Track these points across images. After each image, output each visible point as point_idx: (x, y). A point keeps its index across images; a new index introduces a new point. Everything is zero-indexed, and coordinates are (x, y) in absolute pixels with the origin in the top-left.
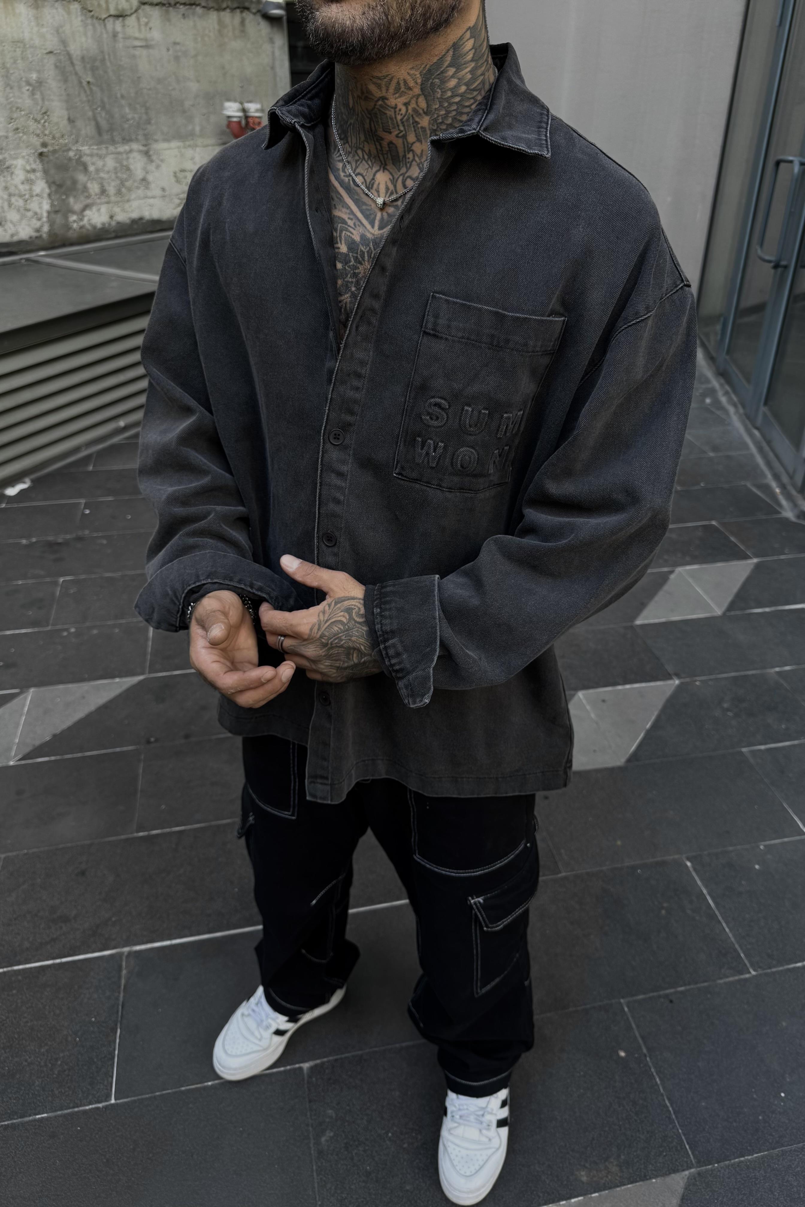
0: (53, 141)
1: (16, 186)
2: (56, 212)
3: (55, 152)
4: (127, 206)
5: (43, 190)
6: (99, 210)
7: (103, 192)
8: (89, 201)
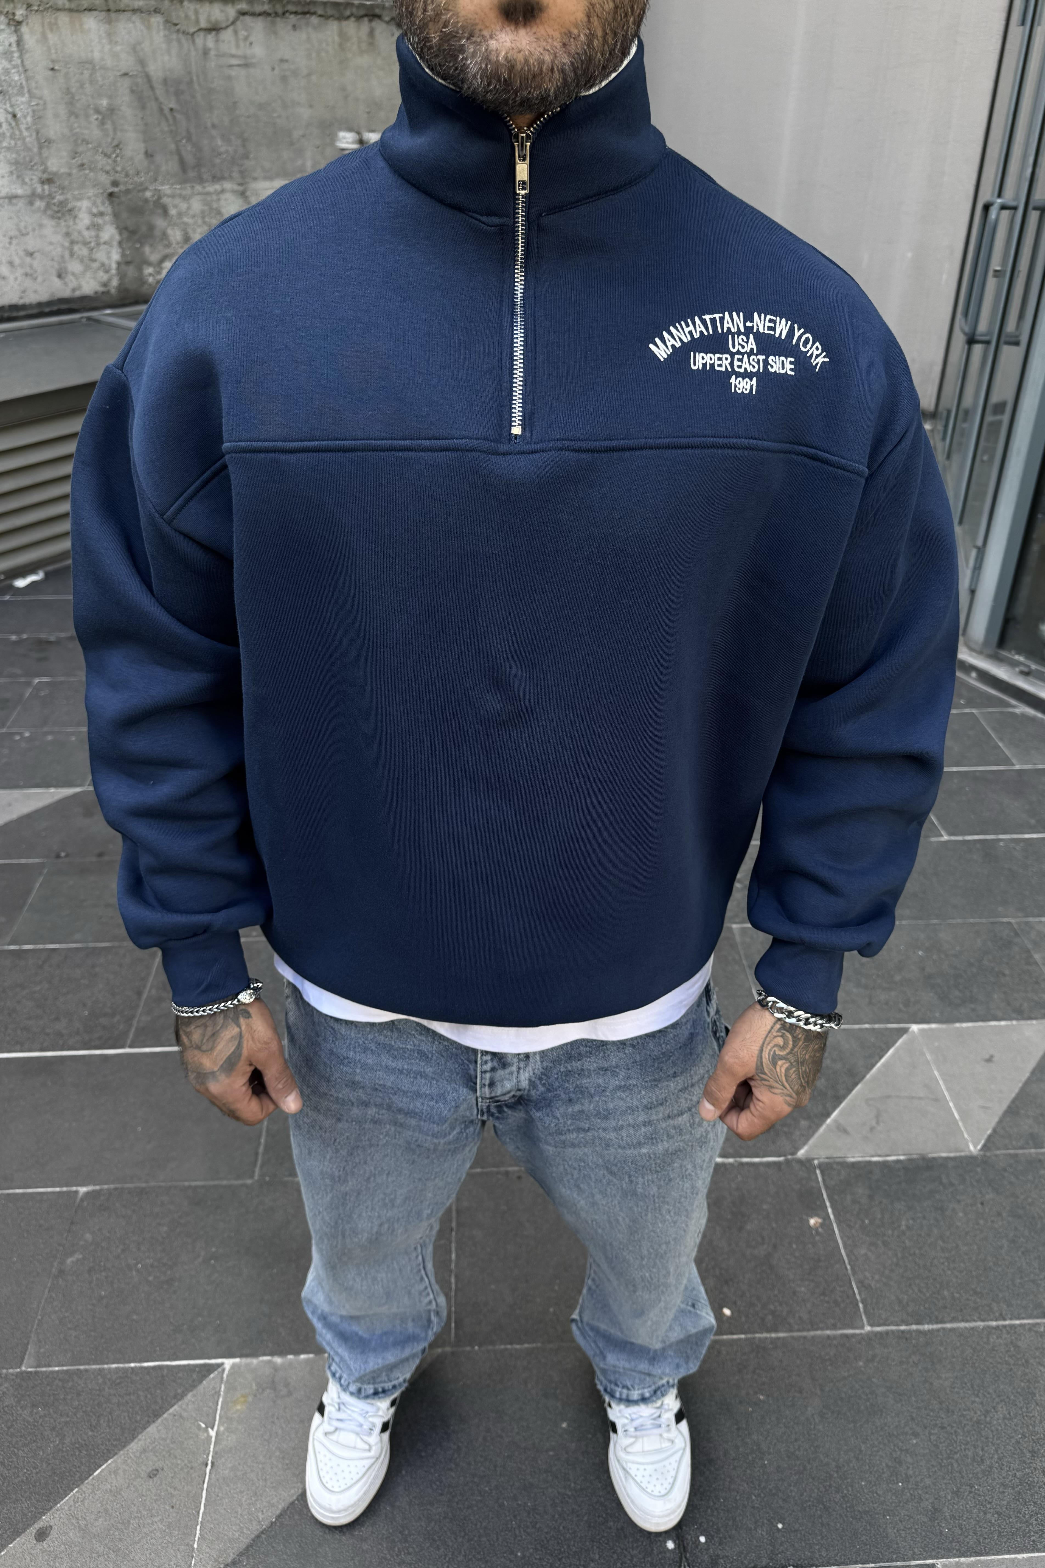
0: (126, 180)
1: (80, 232)
2: (128, 263)
3: (128, 191)
5: (112, 238)
8: (169, 251)
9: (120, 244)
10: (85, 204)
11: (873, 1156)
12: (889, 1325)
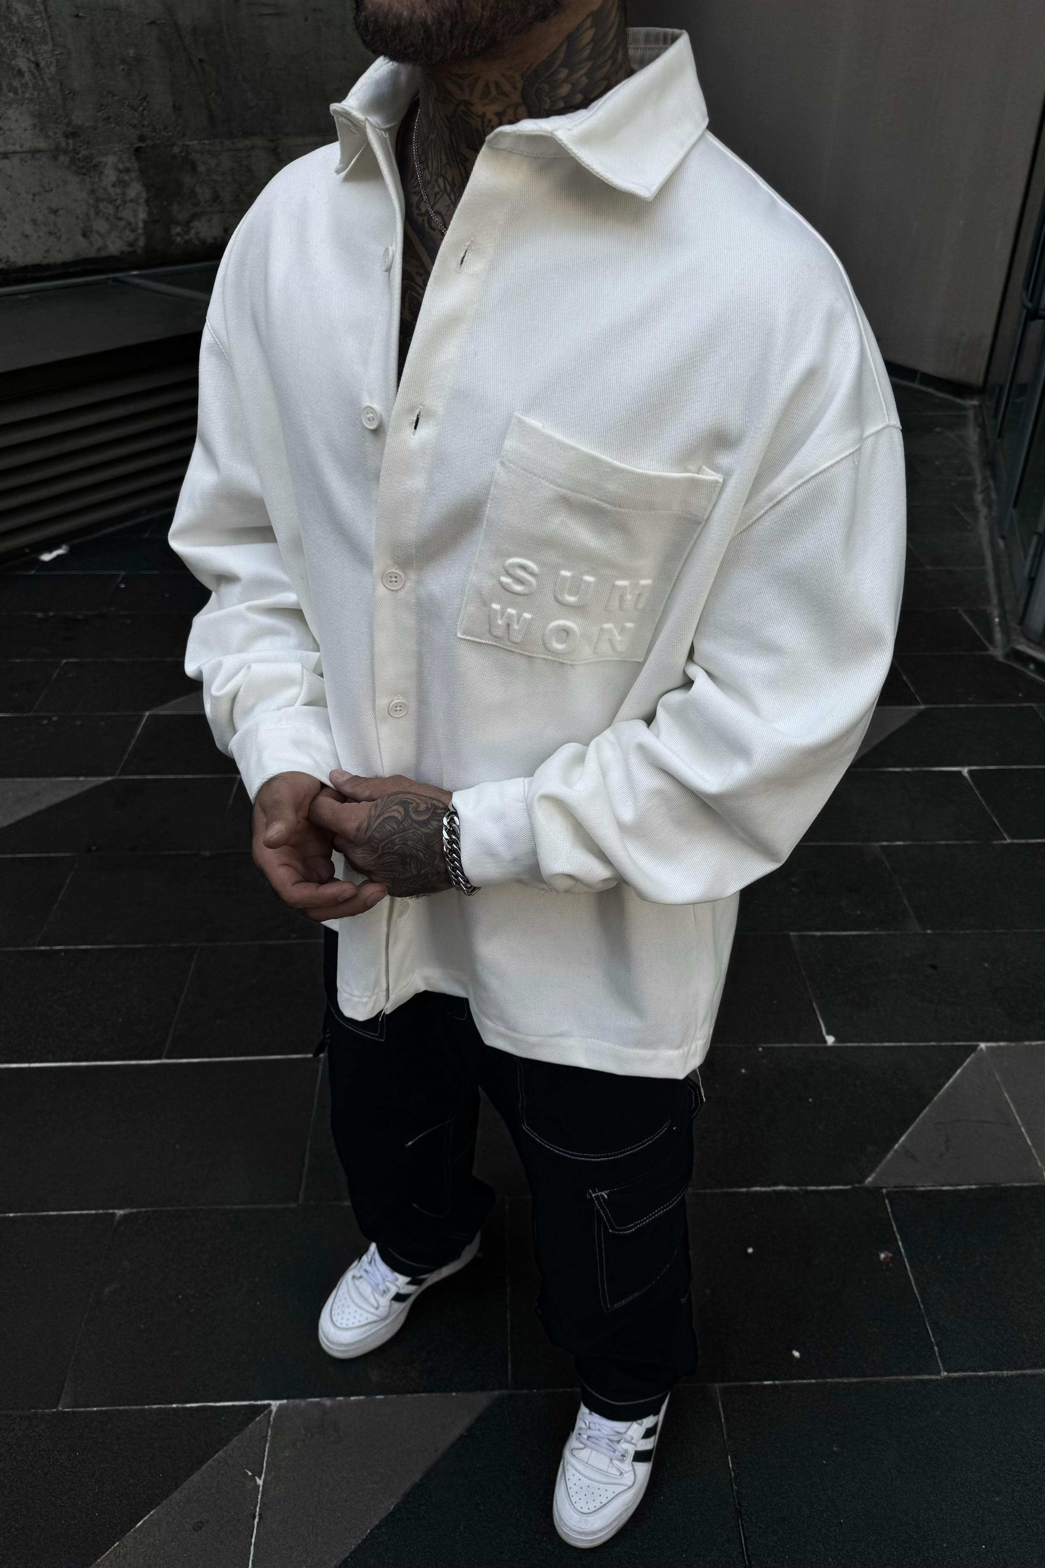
0: (154, 134)
1: (105, 189)
2: (154, 222)
3: (155, 147)
5: (139, 195)
6: (210, 221)
7: (216, 198)
8: (198, 210)
9: (147, 201)
10: (111, 160)
11: (944, 1185)
12: (966, 1371)
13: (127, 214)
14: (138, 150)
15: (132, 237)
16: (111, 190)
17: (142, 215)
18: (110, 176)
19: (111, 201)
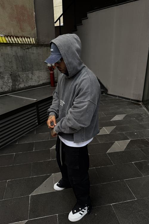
0: (13, 72)
1: (5, 81)
2: (13, 85)
3: (13, 74)
4: (28, 83)
5: (11, 81)
6: (22, 84)
7: (23, 81)
8: (20, 83)
9: (12, 82)
10: (6, 76)
13: (9, 85)
14: (11, 75)
15: (9, 88)
16: (6, 81)
17: (11, 84)
18: (6, 79)
19: (6, 83)
